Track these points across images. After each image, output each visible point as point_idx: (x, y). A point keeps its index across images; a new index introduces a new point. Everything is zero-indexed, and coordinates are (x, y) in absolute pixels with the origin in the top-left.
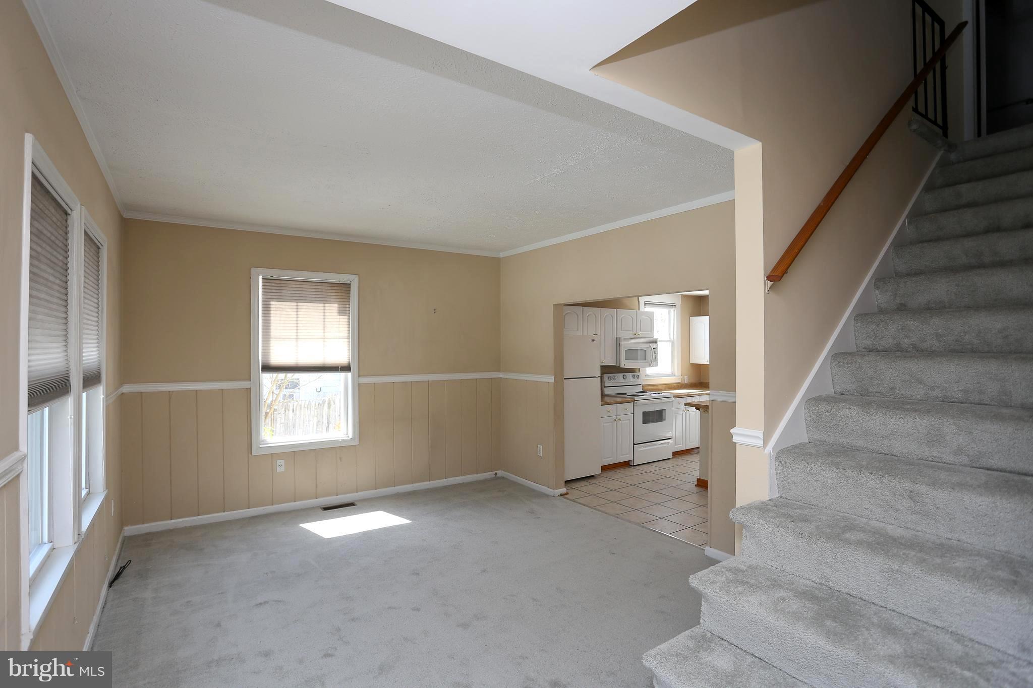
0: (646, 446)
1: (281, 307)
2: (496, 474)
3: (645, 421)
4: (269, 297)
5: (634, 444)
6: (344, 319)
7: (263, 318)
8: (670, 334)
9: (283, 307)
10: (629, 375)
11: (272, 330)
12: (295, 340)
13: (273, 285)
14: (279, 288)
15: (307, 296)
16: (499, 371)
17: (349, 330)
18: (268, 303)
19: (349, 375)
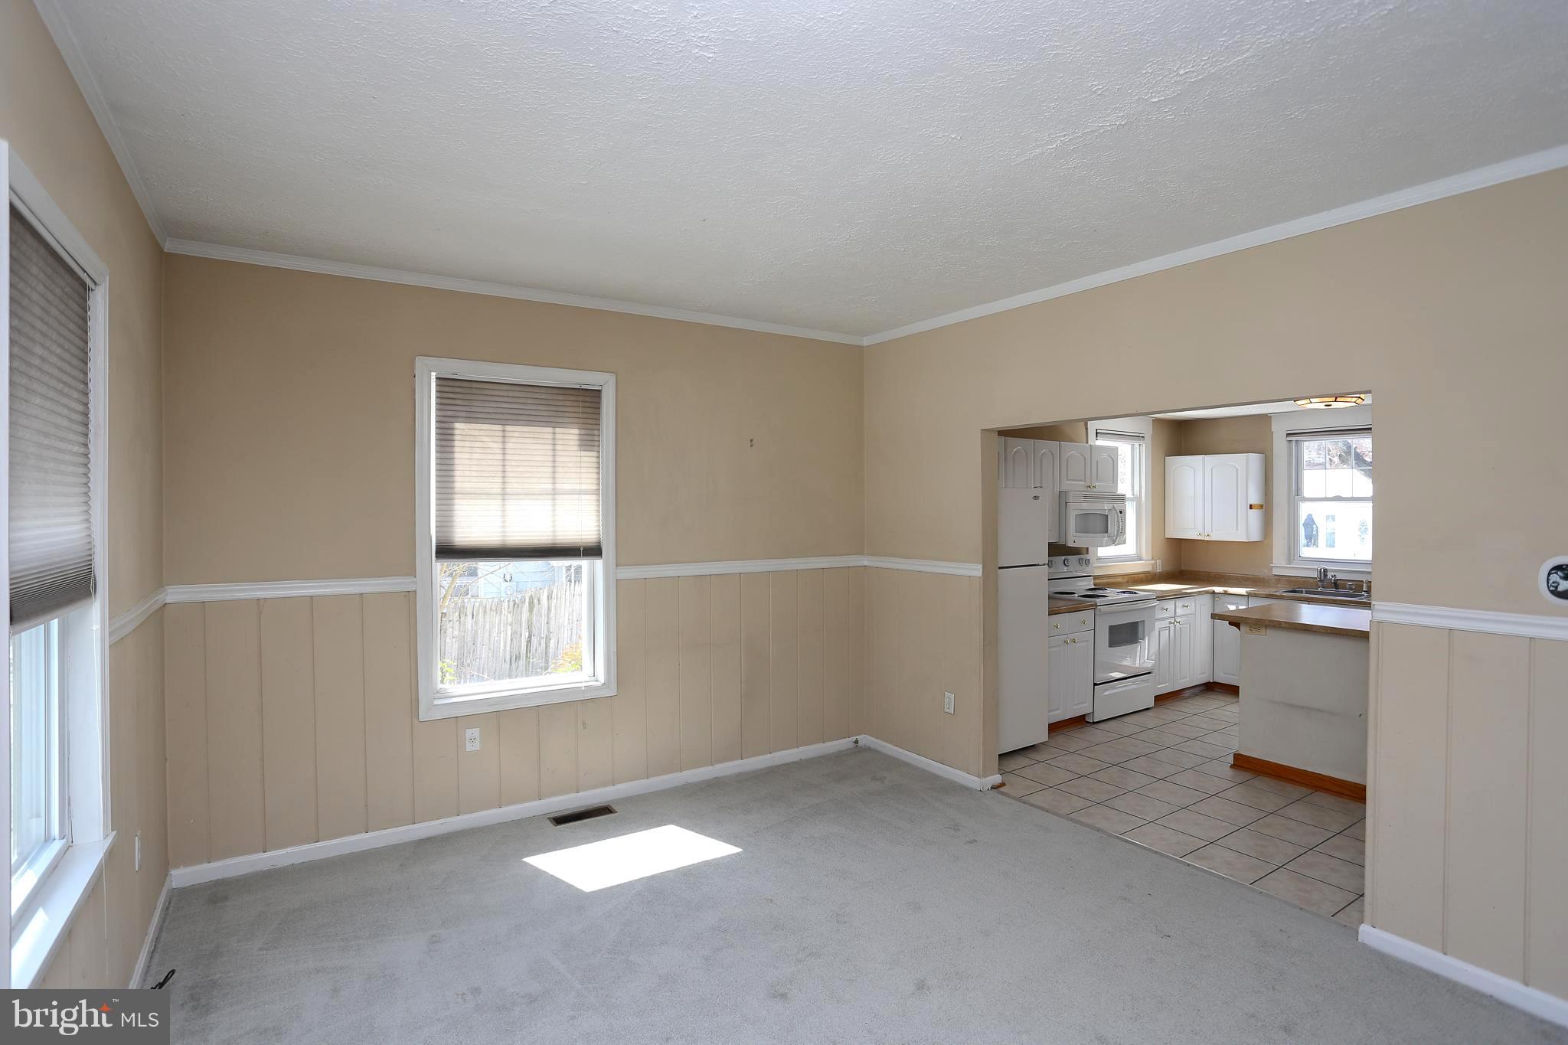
0: (1113, 688)
1: (473, 432)
2: (856, 742)
3: (1113, 643)
4: (450, 413)
5: (1095, 684)
6: (589, 457)
7: (439, 455)
8: (1133, 487)
9: (476, 433)
10: (1073, 559)
11: (457, 479)
12: (500, 497)
13: (458, 390)
14: (469, 397)
15: (520, 412)
16: (861, 553)
17: (599, 479)
18: (447, 425)
19: (599, 563)
